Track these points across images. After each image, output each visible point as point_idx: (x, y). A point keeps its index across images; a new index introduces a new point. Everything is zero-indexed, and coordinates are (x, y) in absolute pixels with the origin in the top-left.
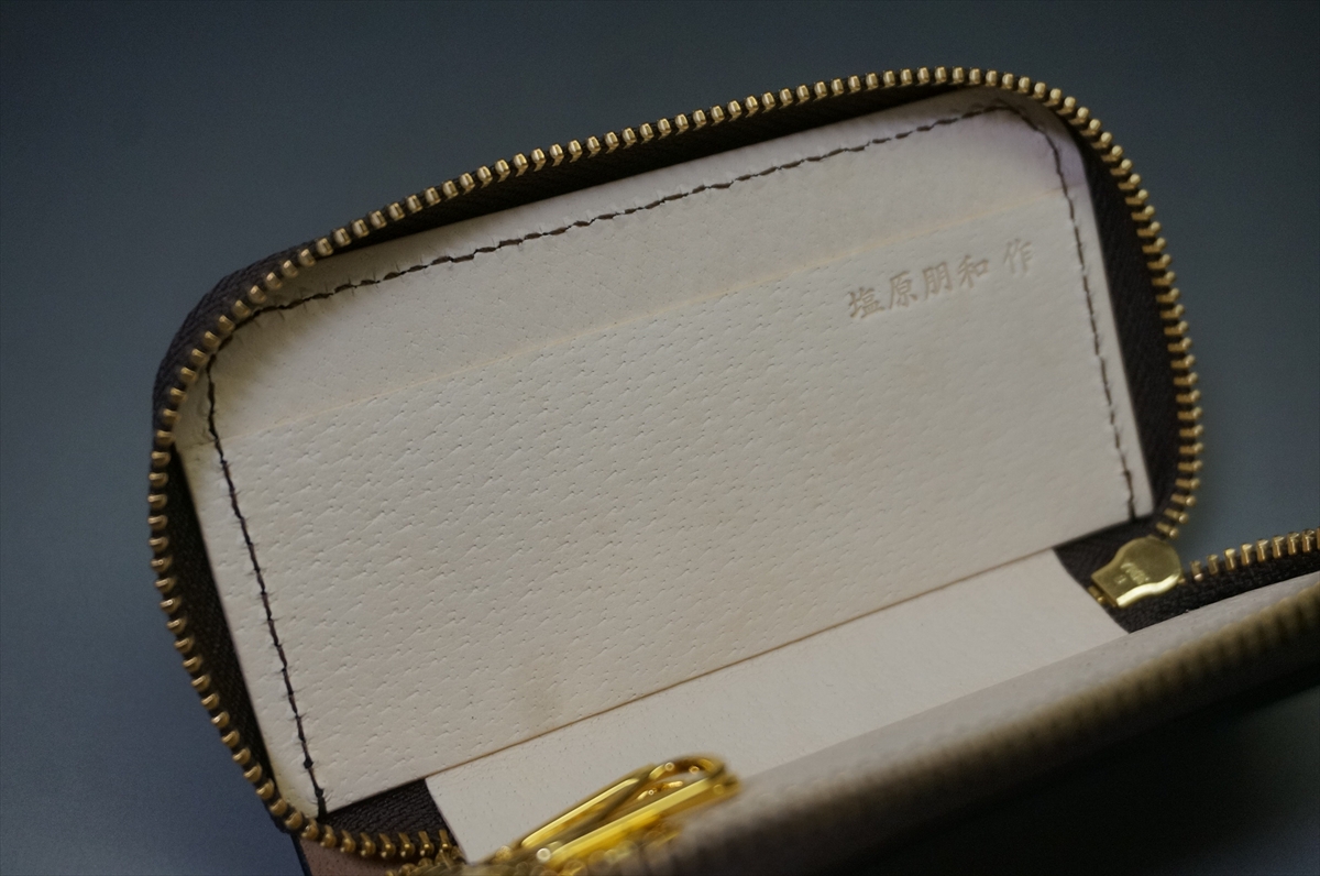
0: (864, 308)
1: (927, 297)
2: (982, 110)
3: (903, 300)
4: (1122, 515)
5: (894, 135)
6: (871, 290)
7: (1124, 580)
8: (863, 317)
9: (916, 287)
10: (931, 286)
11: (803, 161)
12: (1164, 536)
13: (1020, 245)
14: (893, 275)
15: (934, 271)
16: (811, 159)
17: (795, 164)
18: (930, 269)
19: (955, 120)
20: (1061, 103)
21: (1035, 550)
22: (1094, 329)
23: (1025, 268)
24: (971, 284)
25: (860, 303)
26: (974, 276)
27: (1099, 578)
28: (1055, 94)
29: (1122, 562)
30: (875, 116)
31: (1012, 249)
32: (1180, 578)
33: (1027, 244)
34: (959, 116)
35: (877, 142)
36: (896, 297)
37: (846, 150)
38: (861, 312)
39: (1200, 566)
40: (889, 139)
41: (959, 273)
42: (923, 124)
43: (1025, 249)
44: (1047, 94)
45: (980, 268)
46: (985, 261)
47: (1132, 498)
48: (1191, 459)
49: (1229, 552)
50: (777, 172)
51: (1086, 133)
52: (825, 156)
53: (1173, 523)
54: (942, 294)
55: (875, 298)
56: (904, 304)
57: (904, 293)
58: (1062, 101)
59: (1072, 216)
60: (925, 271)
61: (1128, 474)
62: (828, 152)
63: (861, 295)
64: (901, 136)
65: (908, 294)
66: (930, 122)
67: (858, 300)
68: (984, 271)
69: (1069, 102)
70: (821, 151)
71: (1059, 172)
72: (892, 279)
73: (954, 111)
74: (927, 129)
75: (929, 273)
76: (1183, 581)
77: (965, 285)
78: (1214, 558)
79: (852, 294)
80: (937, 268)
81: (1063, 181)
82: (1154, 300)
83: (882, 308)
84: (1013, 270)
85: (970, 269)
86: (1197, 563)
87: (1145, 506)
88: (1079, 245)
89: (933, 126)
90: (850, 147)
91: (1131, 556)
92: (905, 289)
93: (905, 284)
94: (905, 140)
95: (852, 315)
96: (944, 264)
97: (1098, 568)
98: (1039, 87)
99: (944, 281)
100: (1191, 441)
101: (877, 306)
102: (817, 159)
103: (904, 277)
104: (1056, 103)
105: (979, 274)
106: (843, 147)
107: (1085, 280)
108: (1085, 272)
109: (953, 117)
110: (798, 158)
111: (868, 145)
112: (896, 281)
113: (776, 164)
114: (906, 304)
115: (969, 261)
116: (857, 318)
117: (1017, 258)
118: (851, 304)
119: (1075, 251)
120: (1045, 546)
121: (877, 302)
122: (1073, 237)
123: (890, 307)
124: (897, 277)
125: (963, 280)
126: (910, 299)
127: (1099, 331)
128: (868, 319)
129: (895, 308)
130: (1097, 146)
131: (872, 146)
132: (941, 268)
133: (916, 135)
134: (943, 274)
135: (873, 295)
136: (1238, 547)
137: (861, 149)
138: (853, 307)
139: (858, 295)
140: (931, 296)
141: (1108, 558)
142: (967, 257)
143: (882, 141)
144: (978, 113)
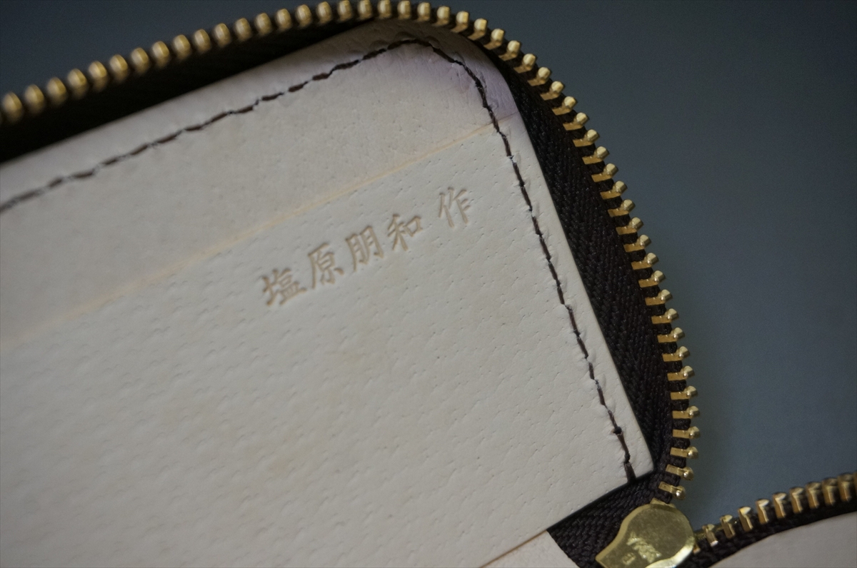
0: (282, 292)
1: (355, 268)
2: (385, 47)
3: (327, 276)
4: (621, 479)
5: (287, 88)
6: (287, 270)
7: (633, 559)
8: (282, 302)
9: (341, 257)
10: (358, 254)
11: (179, 133)
12: (669, 497)
13: (455, 193)
14: (310, 249)
15: (359, 237)
16: (190, 129)
17: (171, 138)
18: (354, 235)
19: (356, 62)
20: (471, 27)
21: (528, 536)
22: (555, 276)
23: (464, 218)
24: (405, 247)
25: (275, 288)
26: (406, 236)
27: (604, 560)
28: (462, 17)
29: (627, 537)
30: (263, 69)
31: (446, 198)
32: (695, 547)
33: (463, 191)
34: (360, 57)
35: (266, 99)
36: (319, 274)
37: (231, 113)
38: (279, 297)
39: (714, 530)
40: (281, 94)
41: (389, 235)
42: (319, 72)
43: (461, 198)
44: (452, 19)
45: (412, 226)
46: (416, 217)
47: (628, 457)
48: (685, 404)
49: (745, 511)
50: (150, 151)
51: (506, 57)
52: (207, 124)
53: (677, 481)
54: (372, 260)
55: (293, 279)
56: (329, 281)
57: (327, 268)
58: (471, 24)
59: (509, 153)
60: (347, 240)
61: (618, 431)
62: (209, 117)
63: (276, 278)
64: (293, 89)
65: (332, 268)
66: (327, 68)
67: (274, 283)
68: (418, 229)
69: (480, 24)
70: (200, 118)
71: (485, 105)
72: (310, 254)
73: (355, 52)
74: (325, 76)
75: (353, 241)
76: (698, 550)
77: (398, 247)
78: (728, 518)
79: (265, 278)
80: (361, 234)
81: (492, 115)
82: (616, 233)
83: (304, 289)
84: (451, 224)
85: (401, 228)
86: (711, 527)
87: (643, 464)
88: (522, 184)
89: (331, 73)
90: (235, 108)
91: (636, 528)
92: (328, 263)
93: (327, 258)
94: (301, 92)
95: (269, 302)
96: (369, 227)
97: (603, 548)
98: (442, 12)
99: (373, 248)
100: (682, 385)
101: (298, 287)
102: (198, 128)
103: (324, 250)
104: (464, 27)
105: (412, 233)
106: (227, 109)
107: (535, 220)
108: (534, 214)
109: (352, 59)
110: (173, 129)
111: (257, 103)
112: (315, 255)
113: (147, 139)
114: (331, 280)
115: (398, 220)
116: (275, 304)
117: (454, 207)
118: (265, 290)
119: (519, 190)
120: (539, 531)
121: (296, 283)
122: (514, 175)
123: (313, 286)
124: (316, 250)
125: (395, 241)
126: (336, 273)
127: (560, 278)
128: (288, 303)
129: (318, 285)
130: (520, 70)
131: (262, 104)
132: (367, 233)
133: (313, 85)
134: (371, 240)
135: (290, 276)
136: (753, 504)
137: (250, 109)
138: (268, 293)
139: (272, 279)
140: (359, 266)
141: (613, 532)
142: (395, 215)
143: (274, 97)
144: (382, 51)
